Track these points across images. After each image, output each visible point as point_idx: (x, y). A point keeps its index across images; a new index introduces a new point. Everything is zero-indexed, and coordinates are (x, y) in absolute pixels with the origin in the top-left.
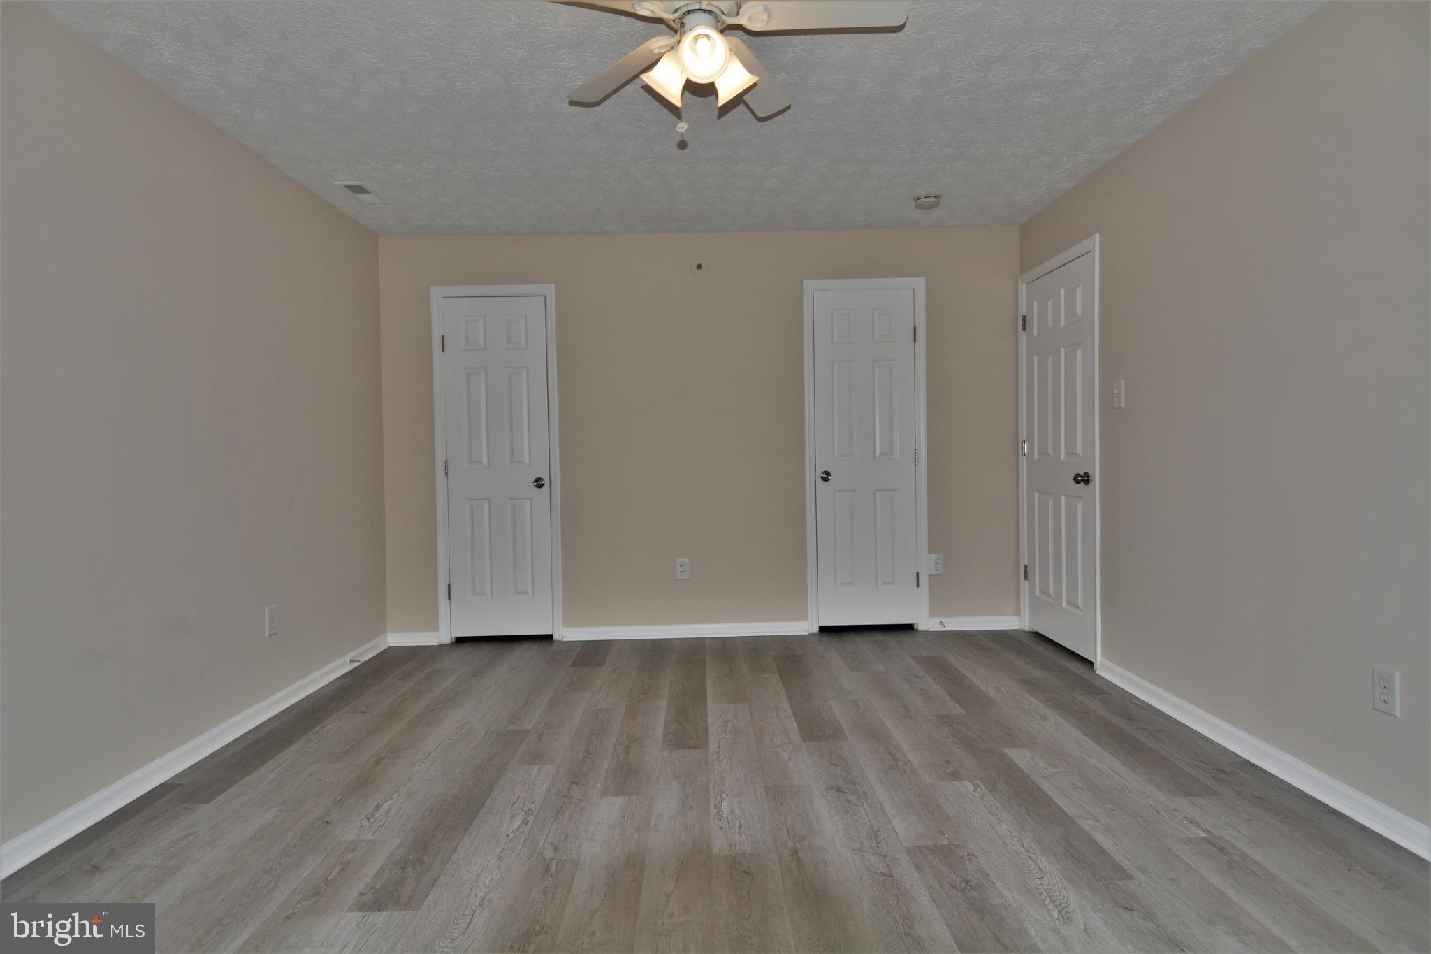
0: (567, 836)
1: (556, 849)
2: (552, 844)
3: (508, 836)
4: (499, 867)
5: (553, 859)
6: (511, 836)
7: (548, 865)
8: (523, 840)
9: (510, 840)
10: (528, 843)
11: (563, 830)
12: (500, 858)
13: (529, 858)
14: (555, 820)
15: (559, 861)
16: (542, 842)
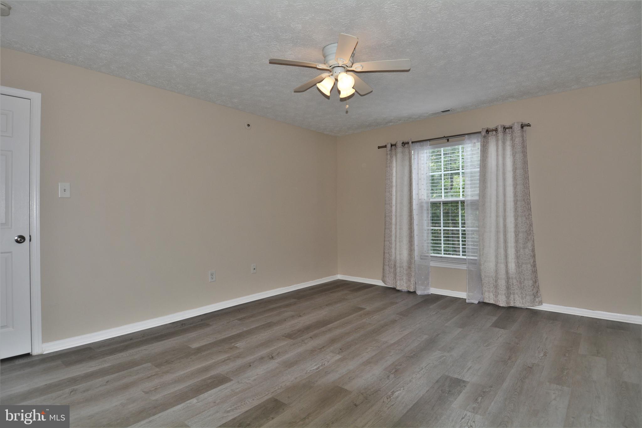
0: (381, 380)
1: (388, 376)
2: (388, 379)
3: (404, 389)
4: (412, 378)
5: (392, 374)
6: (402, 389)
7: (395, 372)
8: (399, 385)
9: (403, 387)
10: (397, 383)
11: (381, 383)
12: (410, 381)
13: (400, 377)
14: (380, 389)
15: (390, 372)
16: (392, 381)
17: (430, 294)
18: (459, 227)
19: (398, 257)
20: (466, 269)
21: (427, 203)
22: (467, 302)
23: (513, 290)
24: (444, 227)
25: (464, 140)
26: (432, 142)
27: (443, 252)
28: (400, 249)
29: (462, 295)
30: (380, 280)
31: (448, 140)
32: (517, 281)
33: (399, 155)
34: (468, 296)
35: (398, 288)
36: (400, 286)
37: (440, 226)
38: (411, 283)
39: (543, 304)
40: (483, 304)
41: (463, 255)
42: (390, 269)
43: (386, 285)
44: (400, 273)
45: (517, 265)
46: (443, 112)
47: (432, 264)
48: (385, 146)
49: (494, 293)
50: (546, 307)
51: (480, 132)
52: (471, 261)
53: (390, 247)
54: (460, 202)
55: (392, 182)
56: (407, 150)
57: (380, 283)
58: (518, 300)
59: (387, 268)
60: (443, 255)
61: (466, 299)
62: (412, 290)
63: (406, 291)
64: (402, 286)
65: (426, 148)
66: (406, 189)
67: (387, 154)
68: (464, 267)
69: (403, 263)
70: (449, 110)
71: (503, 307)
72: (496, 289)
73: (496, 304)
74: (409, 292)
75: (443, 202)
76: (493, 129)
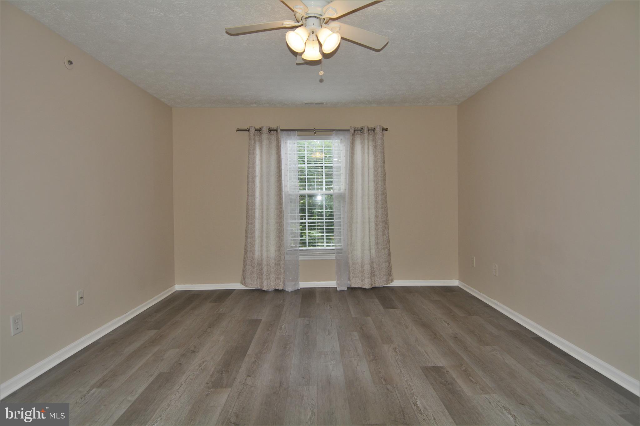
18: (323, 220)
19: (265, 255)
20: (335, 258)
22: (338, 290)
23: (374, 273)
27: (307, 245)
28: (267, 245)
29: (332, 284)
30: (239, 283)
32: (377, 264)
33: (265, 142)
34: (338, 284)
35: (265, 288)
36: (267, 286)
37: (305, 219)
38: (280, 280)
39: (394, 281)
40: (351, 290)
41: (327, 246)
42: (253, 269)
43: (247, 287)
44: (267, 271)
45: (377, 250)
47: (301, 258)
48: (248, 130)
49: (360, 278)
50: (396, 283)
51: (348, 130)
52: (338, 251)
53: (253, 244)
55: (255, 171)
56: (274, 138)
57: (238, 286)
58: (377, 281)
59: (248, 268)
60: (307, 248)
61: (336, 287)
62: (281, 288)
63: (273, 290)
64: (269, 285)
66: (273, 180)
67: (250, 139)
69: (270, 260)
71: (369, 289)
72: (362, 274)
73: (362, 287)
74: (276, 290)
76: (358, 128)
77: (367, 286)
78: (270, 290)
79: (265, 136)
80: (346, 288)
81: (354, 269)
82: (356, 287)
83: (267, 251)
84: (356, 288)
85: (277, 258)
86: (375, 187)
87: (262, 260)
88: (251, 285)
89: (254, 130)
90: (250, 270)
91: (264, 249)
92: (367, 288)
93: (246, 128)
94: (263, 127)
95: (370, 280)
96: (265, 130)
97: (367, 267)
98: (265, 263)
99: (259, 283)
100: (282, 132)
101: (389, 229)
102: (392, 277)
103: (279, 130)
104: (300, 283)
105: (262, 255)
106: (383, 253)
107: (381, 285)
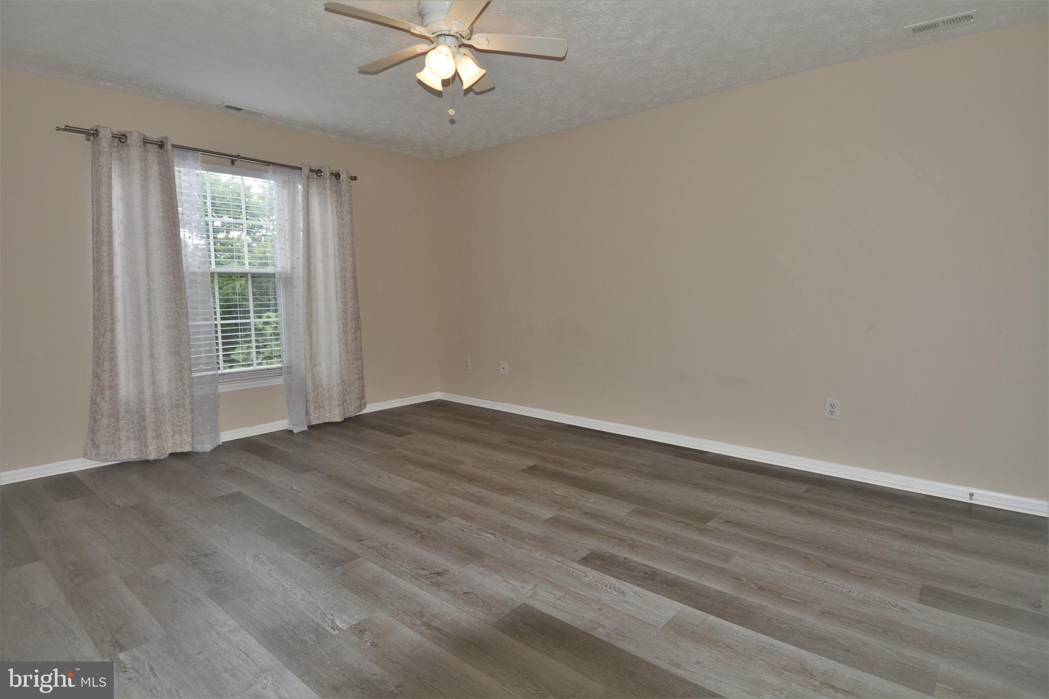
17: (221, 444)
20: (283, 383)
21: (203, 274)
24: (222, 319)
25: (267, 171)
26: (208, 157)
31: (233, 163)
46: (228, 107)
54: (250, 276)
65: (196, 165)
68: (279, 381)
70: (239, 109)
75: (252, 274)
77: (338, 419)
78: (163, 457)
79: (135, 151)
80: (307, 427)
81: (316, 395)
82: (321, 422)
83: (154, 383)
84: (321, 424)
85: (175, 393)
86: (341, 265)
87: (141, 401)
88: (114, 456)
89: (111, 135)
90: (112, 426)
91: (147, 380)
92: (338, 421)
93: (88, 126)
94: (131, 133)
95: (342, 408)
96: (134, 140)
97: (336, 390)
98: (148, 407)
99: (131, 449)
100: (175, 150)
101: (360, 330)
102: (364, 400)
103: (168, 146)
104: (221, 433)
105: (141, 392)
106: (356, 366)
107: (352, 413)
